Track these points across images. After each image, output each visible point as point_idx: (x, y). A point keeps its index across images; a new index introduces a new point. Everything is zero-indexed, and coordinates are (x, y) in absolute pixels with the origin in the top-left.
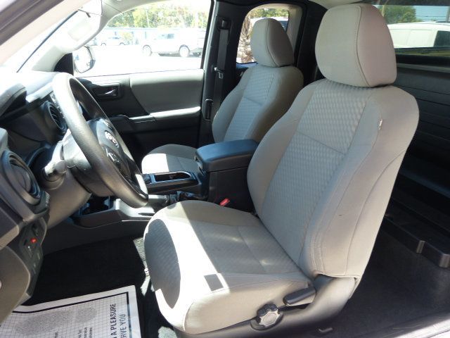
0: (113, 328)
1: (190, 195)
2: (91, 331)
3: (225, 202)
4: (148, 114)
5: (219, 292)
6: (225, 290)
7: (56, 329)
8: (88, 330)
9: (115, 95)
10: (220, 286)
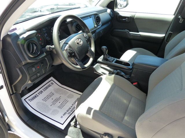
0: (73, 105)
1: (123, 74)
2: (67, 102)
3: (136, 84)
4: (138, 32)
5: (88, 116)
6: (91, 116)
7: (61, 95)
8: (67, 101)
9: (127, 21)
10: (90, 114)
